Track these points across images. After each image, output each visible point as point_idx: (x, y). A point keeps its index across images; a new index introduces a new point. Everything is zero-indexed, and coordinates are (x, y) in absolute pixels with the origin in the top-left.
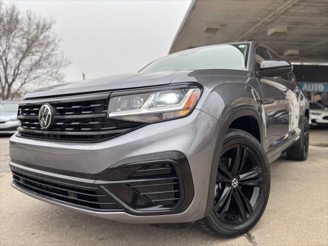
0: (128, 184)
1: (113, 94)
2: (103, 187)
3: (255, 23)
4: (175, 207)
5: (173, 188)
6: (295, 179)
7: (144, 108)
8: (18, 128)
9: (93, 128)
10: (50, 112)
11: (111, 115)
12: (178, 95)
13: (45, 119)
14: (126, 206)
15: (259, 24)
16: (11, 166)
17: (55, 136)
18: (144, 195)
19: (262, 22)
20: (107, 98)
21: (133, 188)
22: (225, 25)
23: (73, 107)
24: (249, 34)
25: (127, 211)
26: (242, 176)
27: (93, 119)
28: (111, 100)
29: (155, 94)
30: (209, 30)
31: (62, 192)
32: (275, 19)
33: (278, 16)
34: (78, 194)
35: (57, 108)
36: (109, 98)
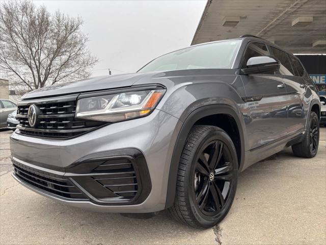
0: (93, 177)
1: (80, 96)
2: (71, 179)
3: (277, 14)
4: (134, 199)
5: (133, 181)
6: (291, 176)
7: (107, 109)
8: (17, 126)
9: (66, 127)
10: (34, 112)
11: (79, 115)
12: (140, 96)
13: (31, 118)
14: (91, 197)
15: (281, 15)
16: (13, 160)
17: (41, 133)
18: (106, 187)
19: (284, 12)
20: (75, 99)
21: (97, 181)
22: (245, 18)
23: (51, 108)
24: (271, 25)
25: (91, 200)
26: (217, 171)
27: (66, 119)
28: (79, 101)
29: (118, 96)
30: (227, 23)
31: (44, 183)
32: (299, 8)
33: (302, 5)
34: (54, 185)
35: (41, 108)
36: (77, 99)
